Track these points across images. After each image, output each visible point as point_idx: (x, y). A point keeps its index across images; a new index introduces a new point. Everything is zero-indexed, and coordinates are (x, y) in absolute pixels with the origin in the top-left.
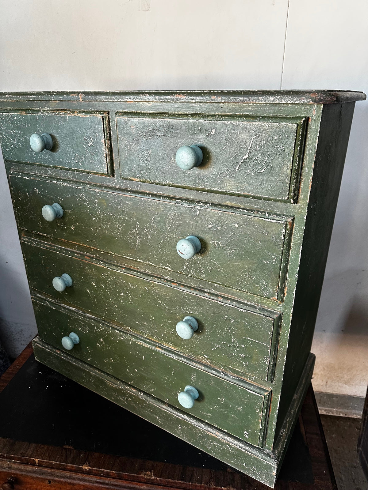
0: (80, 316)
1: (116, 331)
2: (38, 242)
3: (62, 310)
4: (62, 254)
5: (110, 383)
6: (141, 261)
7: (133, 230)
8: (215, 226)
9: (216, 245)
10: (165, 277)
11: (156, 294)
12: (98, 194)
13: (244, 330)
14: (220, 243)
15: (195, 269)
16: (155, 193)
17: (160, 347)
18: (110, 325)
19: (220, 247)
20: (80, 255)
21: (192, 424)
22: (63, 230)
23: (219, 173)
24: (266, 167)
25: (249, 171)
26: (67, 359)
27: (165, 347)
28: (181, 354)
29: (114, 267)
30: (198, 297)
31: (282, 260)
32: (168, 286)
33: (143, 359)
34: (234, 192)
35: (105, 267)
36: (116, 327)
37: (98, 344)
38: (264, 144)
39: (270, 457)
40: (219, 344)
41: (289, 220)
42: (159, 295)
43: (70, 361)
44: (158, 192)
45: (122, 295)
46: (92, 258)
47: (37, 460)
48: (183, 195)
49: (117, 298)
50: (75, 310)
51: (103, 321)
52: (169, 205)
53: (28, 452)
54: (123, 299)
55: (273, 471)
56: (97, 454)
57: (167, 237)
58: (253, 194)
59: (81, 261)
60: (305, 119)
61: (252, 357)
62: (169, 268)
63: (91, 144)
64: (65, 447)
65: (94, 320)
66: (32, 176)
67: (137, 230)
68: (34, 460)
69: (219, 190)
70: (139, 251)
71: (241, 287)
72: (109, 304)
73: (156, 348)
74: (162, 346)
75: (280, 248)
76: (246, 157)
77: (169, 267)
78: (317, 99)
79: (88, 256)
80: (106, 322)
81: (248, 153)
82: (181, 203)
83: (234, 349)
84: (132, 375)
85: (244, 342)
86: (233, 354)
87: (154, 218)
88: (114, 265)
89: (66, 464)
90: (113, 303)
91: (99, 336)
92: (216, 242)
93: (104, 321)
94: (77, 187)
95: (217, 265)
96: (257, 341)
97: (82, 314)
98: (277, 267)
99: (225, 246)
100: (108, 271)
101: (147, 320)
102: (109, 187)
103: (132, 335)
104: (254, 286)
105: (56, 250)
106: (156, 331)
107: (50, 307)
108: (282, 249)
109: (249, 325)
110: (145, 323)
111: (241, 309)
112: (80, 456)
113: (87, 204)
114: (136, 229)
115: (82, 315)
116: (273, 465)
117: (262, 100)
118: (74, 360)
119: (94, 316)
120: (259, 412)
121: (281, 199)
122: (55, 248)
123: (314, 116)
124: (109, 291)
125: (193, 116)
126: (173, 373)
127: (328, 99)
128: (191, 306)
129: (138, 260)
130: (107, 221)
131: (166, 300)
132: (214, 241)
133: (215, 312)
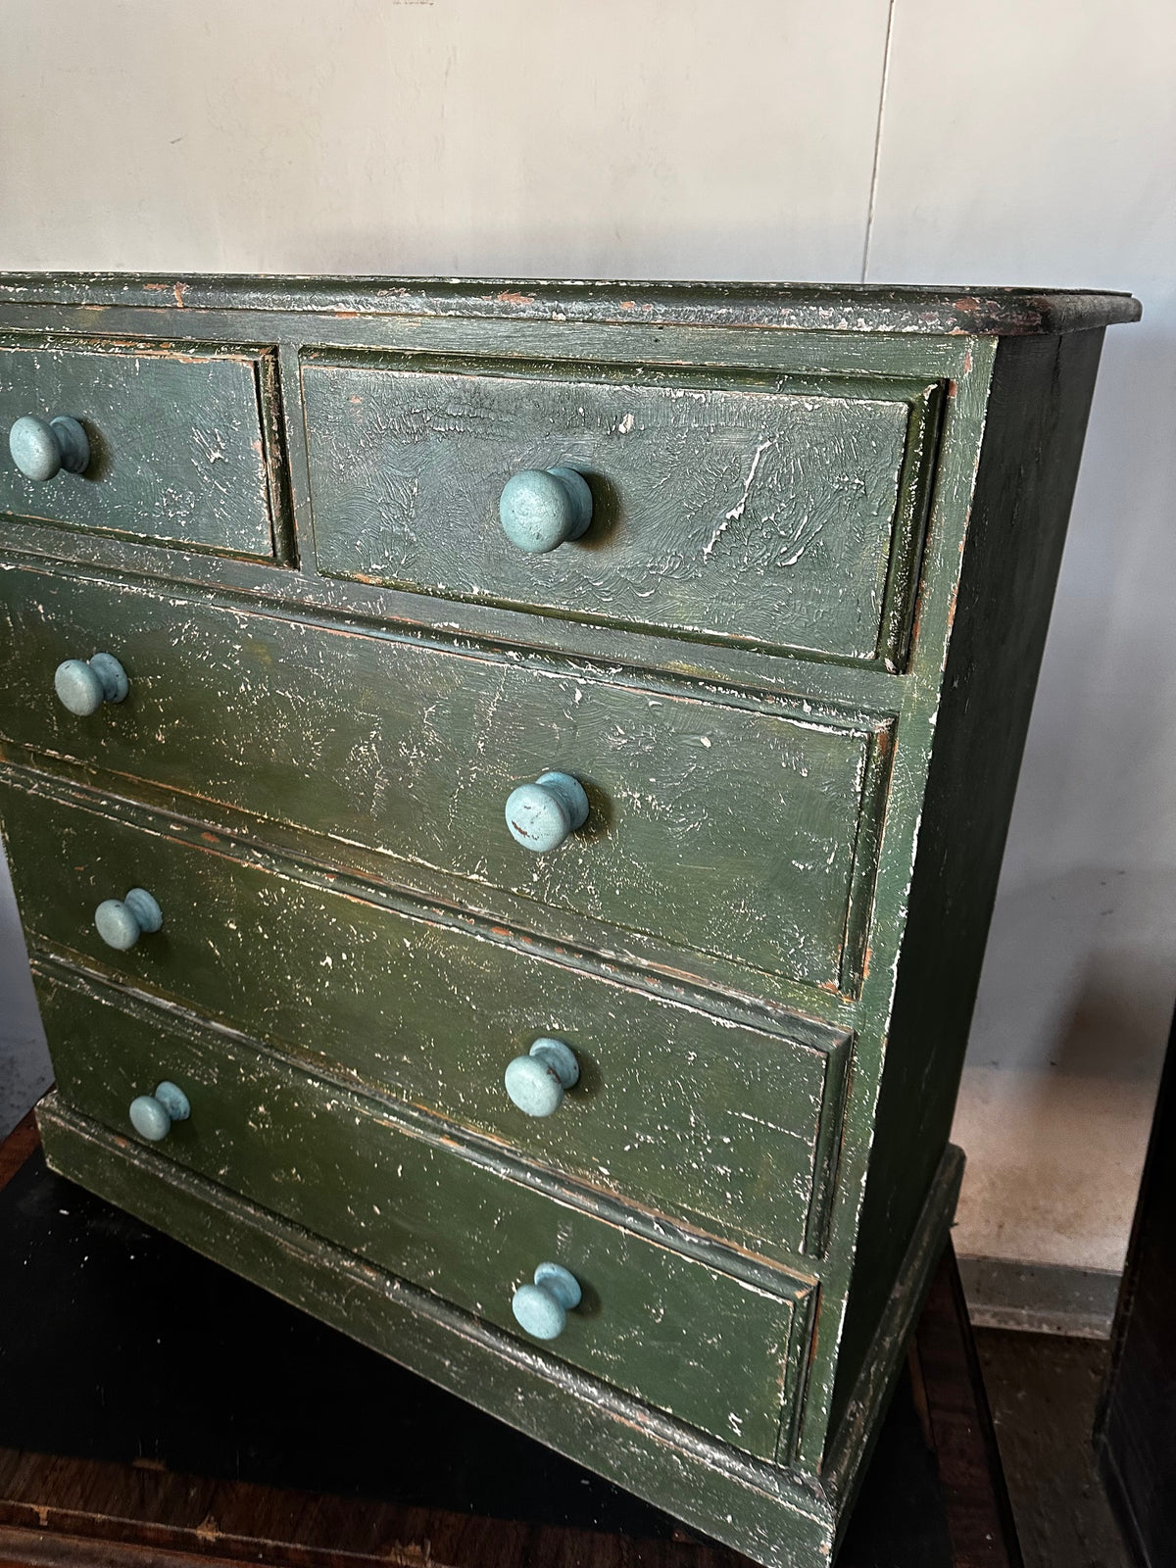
0: (190, 1030)
1: (310, 1081)
2: (47, 780)
3: (130, 1008)
4: (126, 823)
5: (294, 1248)
6: (390, 852)
7: (361, 749)
8: (636, 742)
9: (637, 807)
10: (470, 907)
11: (442, 964)
12: (242, 626)
13: (730, 1086)
14: (650, 798)
15: (567, 883)
16: (436, 625)
17: (453, 1137)
18: (289, 1062)
19: (652, 813)
20: (186, 829)
21: (561, 1385)
22: (130, 743)
23: (649, 565)
24: (803, 549)
25: (746, 558)
26: (149, 1168)
27: (470, 1135)
28: (524, 1161)
29: (301, 870)
30: (580, 976)
31: (856, 860)
32: (478, 938)
33: (400, 1175)
34: (696, 628)
35: (268, 872)
36: (308, 1068)
37: (250, 1123)
38: (796, 469)
39: (813, 1494)
40: (645, 1130)
41: (881, 726)
42: (449, 967)
43: (161, 1175)
44: (446, 624)
45: (327, 964)
46: (228, 839)
47: (43, 1511)
48: (529, 636)
49: (311, 974)
50: (175, 1008)
51: (266, 1047)
52: (483, 670)
53: (11, 1485)
54: (330, 977)
55: (823, 1542)
56: (243, 1489)
57: (474, 776)
58: (759, 640)
59: (188, 849)
60: (936, 386)
61: (755, 1177)
62: (482, 878)
63: (217, 455)
64: (139, 1463)
65: (236, 1042)
66: (24, 561)
67: (374, 748)
68: (32, 1509)
69: (647, 622)
70: (381, 817)
71: (720, 945)
72: (285, 992)
73: (441, 1140)
74: (460, 1134)
75: (850, 821)
76: (736, 513)
77: (484, 875)
78: (978, 318)
79: (212, 832)
80: (277, 1050)
81: (743, 500)
82: (521, 664)
83: (696, 1149)
84: (363, 1224)
85: (729, 1126)
86: (695, 1165)
87: (430, 709)
88: (301, 865)
89: (140, 1523)
90: (299, 991)
91: (251, 1096)
92: (637, 795)
93: (271, 1047)
94: (171, 602)
95: (641, 872)
96: (770, 1125)
97: (195, 1023)
98: (838, 882)
99: (668, 809)
100: (282, 883)
101: (411, 1047)
102: (278, 602)
103: (360, 1096)
104: (761, 943)
105: (107, 810)
106: (441, 1084)
107: (92, 997)
108: (856, 825)
109: (747, 1070)
110: (405, 1058)
111: (720, 1020)
112: (188, 1494)
113: (204, 658)
114: (370, 745)
115: (199, 1025)
116: (823, 1523)
117: (793, 318)
118: (174, 1170)
119: (237, 1029)
120: (777, 1351)
121: (852, 656)
122: (104, 803)
123: (966, 375)
124: (283, 951)
125: (562, 366)
126: (496, 1222)
127: (1015, 321)
128: (557, 1006)
129: (380, 849)
130: (276, 717)
131: (473, 985)
132: (630, 793)
133: (633, 1026)
